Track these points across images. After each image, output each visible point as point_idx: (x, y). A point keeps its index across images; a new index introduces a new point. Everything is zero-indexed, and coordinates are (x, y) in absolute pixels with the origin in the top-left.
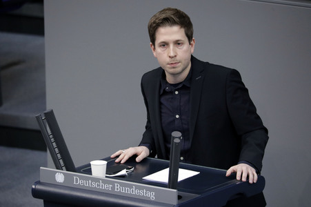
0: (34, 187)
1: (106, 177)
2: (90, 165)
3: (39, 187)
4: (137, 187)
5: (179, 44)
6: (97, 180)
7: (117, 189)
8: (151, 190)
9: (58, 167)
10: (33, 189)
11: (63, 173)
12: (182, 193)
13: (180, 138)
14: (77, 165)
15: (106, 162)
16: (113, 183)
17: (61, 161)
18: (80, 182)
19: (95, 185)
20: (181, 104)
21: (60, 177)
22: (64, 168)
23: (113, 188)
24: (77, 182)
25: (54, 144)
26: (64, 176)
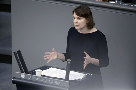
3: (15, 80)
4: (53, 80)
6: (38, 77)
8: (59, 81)
9: (22, 72)
10: (12, 80)
11: (24, 74)
13: (70, 62)
17: (23, 69)
18: (31, 78)
19: (37, 79)
21: (23, 76)
22: (24, 72)
23: (44, 80)
24: (30, 78)
25: (21, 63)
26: (24, 76)
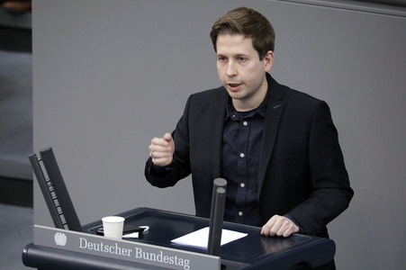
0: (25, 251)
1: (123, 238)
2: (101, 222)
3: (32, 252)
4: (165, 253)
5: (242, 59)
6: (110, 243)
7: (139, 255)
8: (184, 257)
9: (58, 225)
10: (24, 254)
11: (65, 233)
12: (227, 262)
13: (224, 187)
14: (83, 223)
15: (123, 219)
16: (133, 247)
17: (62, 217)
18: (88, 245)
19: (108, 249)
20: (250, 139)
21: (61, 238)
22: (66, 226)
23: (133, 253)
24: (84, 245)
25: (53, 194)
26: (65, 238)
